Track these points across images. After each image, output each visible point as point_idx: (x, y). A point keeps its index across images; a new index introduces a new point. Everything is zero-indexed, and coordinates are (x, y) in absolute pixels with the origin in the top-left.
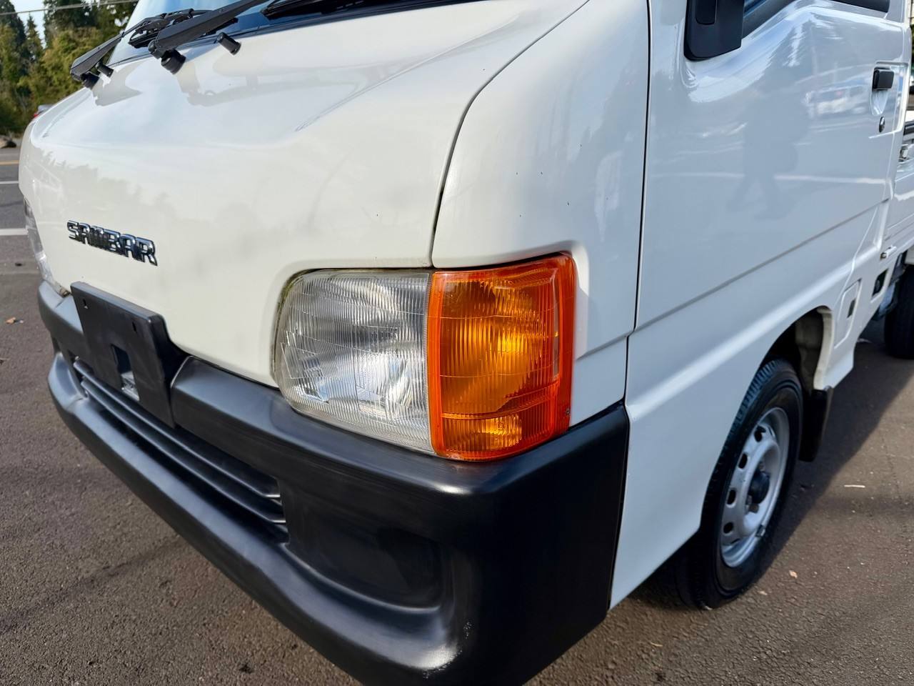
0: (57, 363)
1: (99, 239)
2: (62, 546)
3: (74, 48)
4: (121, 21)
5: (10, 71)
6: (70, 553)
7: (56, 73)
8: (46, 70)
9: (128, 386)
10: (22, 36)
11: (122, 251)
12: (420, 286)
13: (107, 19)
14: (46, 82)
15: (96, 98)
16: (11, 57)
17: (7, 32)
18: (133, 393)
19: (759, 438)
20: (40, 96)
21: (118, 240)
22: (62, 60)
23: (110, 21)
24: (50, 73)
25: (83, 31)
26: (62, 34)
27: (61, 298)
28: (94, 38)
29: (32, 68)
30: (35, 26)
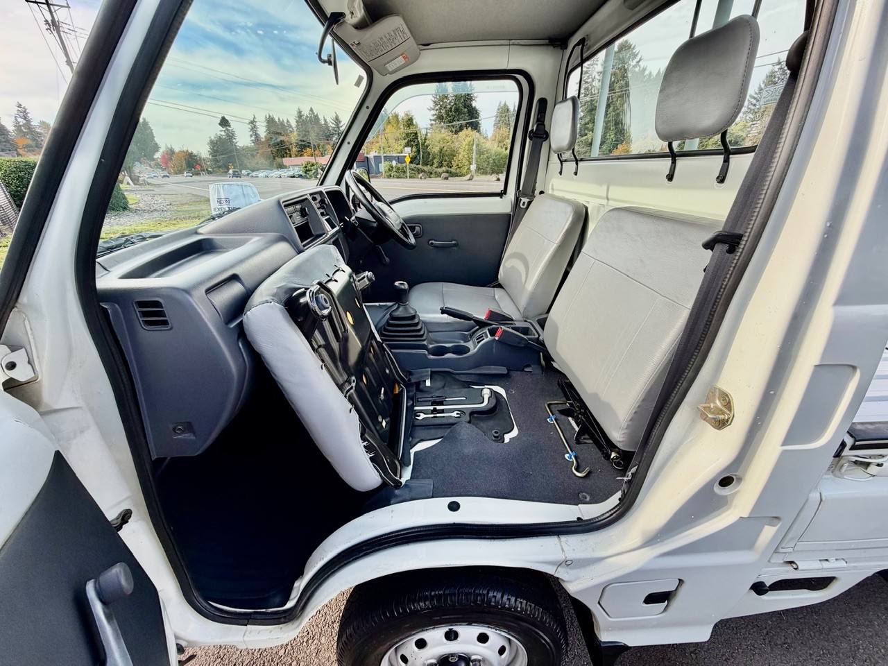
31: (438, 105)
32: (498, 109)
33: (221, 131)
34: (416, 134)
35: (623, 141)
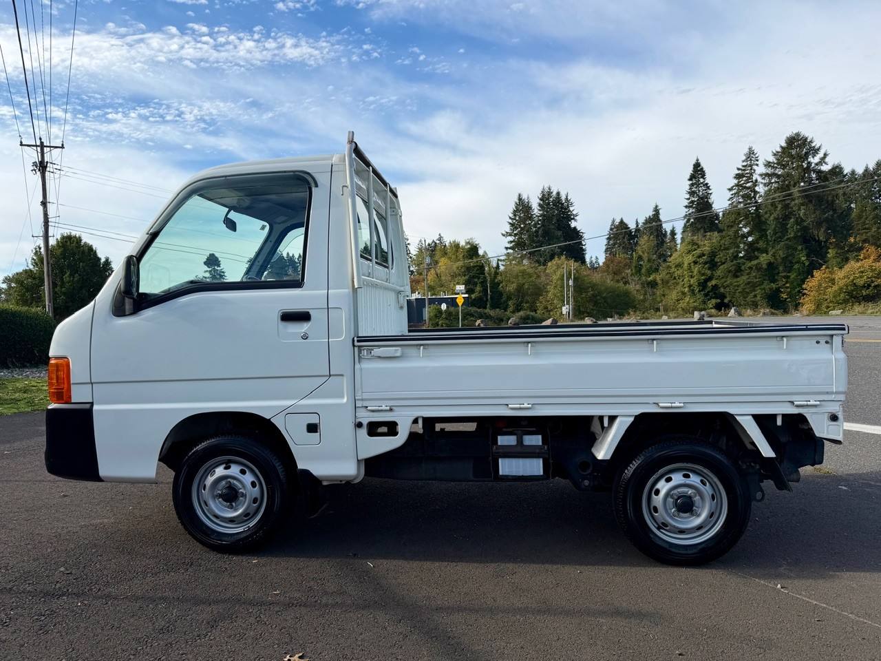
3: (695, 250)
5: (647, 269)
7: (678, 270)
8: (671, 267)
14: (670, 276)
16: (650, 259)
20: (663, 288)
22: (684, 260)
24: (673, 270)
28: (713, 240)
29: (662, 267)
30: (675, 234)
31: (516, 228)
32: (611, 229)
33: (206, 272)
34: (482, 267)
35: (821, 265)
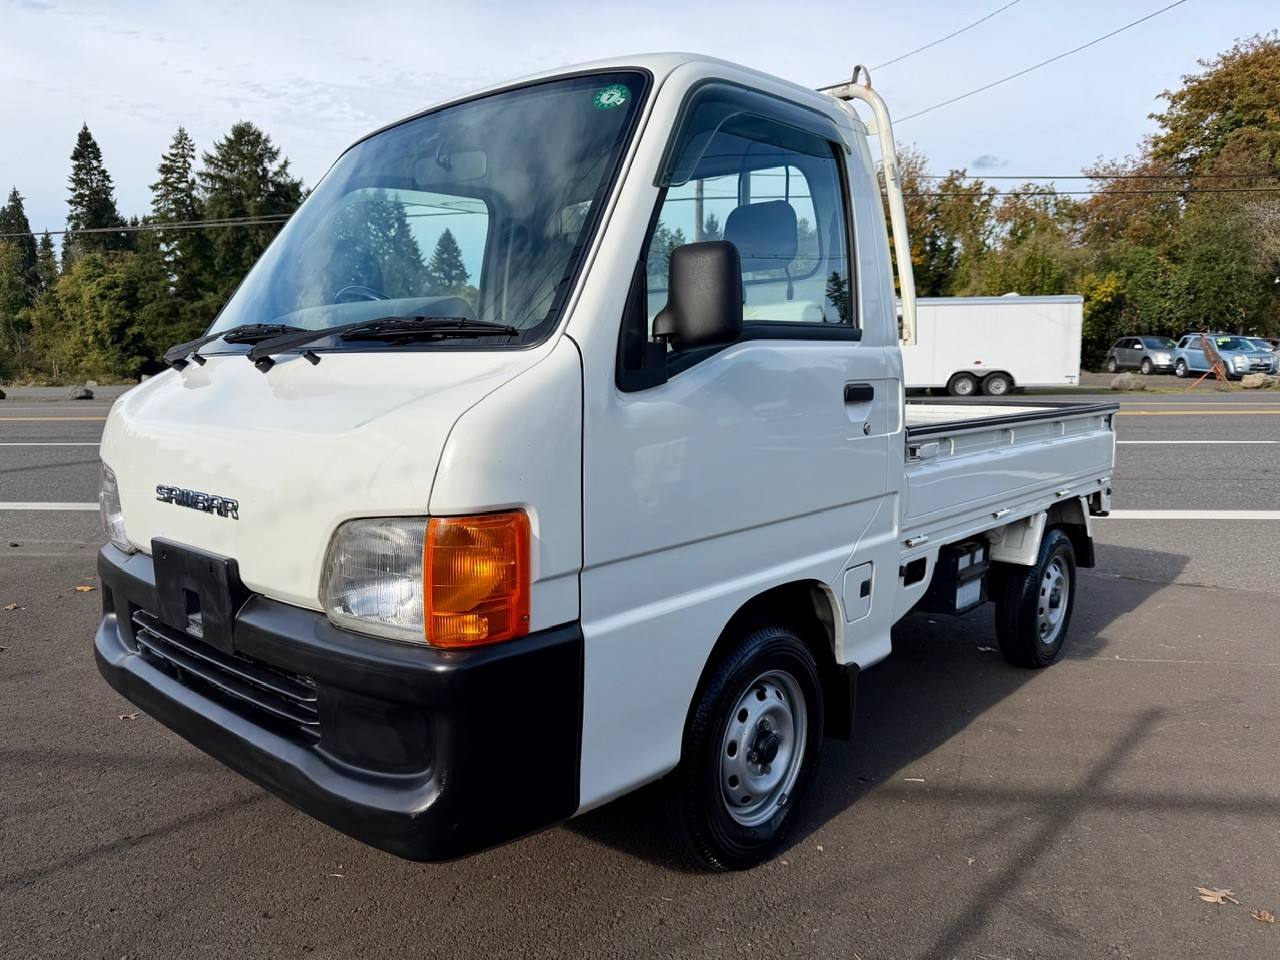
0: (106, 623)
1: (187, 500)
2: (80, 820)
3: (100, 276)
4: (168, 245)
5: (9, 300)
6: (89, 826)
7: (71, 306)
8: (58, 301)
9: (194, 626)
10: (32, 257)
11: (208, 509)
12: (422, 527)
13: (151, 242)
14: (55, 315)
15: (185, 380)
16: (13, 283)
17: (13, 251)
18: (196, 631)
19: (762, 697)
20: (44, 333)
21: (207, 501)
22: (81, 290)
23: (153, 245)
24: (62, 305)
25: (116, 255)
26: (88, 257)
27: (128, 557)
28: (129, 263)
29: (39, 299)
30: (52, 246)
